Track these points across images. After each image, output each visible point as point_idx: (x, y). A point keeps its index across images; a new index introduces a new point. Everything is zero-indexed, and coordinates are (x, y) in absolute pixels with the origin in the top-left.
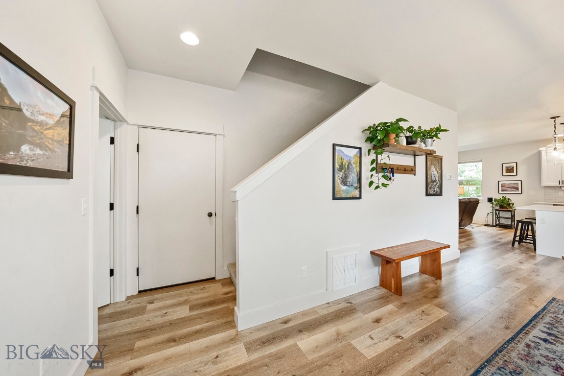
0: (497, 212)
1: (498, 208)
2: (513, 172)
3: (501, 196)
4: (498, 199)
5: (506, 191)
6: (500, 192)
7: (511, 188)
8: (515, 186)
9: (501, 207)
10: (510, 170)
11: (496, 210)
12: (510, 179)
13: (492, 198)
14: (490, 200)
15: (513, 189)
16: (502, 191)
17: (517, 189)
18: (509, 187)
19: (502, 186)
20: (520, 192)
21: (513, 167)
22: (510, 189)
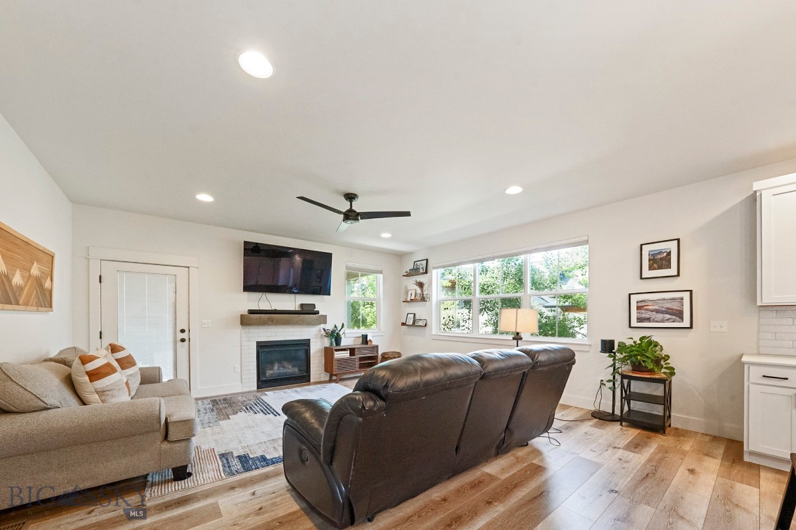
0: (626, 381)
1: (626, 368)
2: (669, 266)
3: (637, 336)
4: (629, 343)
5: (648, 320)
6: (634, 323)
7: (662, 312)
8: (675, 306)
9: (637, 367)
10: (660, 261)
11: (623, 376)
12: (660, 288)
13: (613, 341)
14: (608, 346)
15: (668, 316)
16: (640, 320)
17: (680, 314)
18: (658, 311)
19: (638, 308)
20: (686, 323)
21: (669, 254)
22: (660, 316)
